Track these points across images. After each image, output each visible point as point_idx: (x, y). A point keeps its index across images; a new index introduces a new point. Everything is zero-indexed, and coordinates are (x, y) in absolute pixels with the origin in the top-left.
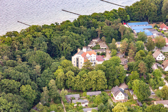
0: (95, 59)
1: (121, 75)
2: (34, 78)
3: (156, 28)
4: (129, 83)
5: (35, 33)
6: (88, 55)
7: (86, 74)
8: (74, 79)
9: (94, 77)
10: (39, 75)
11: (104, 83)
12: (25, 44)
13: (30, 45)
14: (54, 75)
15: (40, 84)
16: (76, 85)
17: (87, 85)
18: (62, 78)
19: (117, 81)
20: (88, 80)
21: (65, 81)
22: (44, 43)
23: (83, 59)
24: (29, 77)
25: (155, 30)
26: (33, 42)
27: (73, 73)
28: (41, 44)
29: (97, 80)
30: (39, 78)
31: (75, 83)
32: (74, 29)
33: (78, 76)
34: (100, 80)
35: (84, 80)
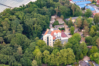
0: (61, 36)
1: (85, 50)
2: (18, 59)
3: (94, 3)
4: (91, 56)
5: (11, 16)
6: (55, 34)
7: (59, 52)
8: (49, 57)
9: (65, 54)
10: (22, 55)
11: (74, 59)
12: (5, 27)
13: (9, 27)
14: (33, 54)
15: (23, 64)
16: (51, 62)
17: (60, 61)
18: (40, 57)
19: (82, 55)
20: (60, 57)
21: (42, 58)
22: (20, 25)
23: (52, 37)
24: (15, 59)
25: (94, 5)
26: (11, 25)
27: (49, 52)
28: (18, 27)
29: (68, 56)
30: (22, 58)
31: (51, 60)
32: (39, 10)
33: (53, 54)
34: (71, 56)
35: (58, 58)
